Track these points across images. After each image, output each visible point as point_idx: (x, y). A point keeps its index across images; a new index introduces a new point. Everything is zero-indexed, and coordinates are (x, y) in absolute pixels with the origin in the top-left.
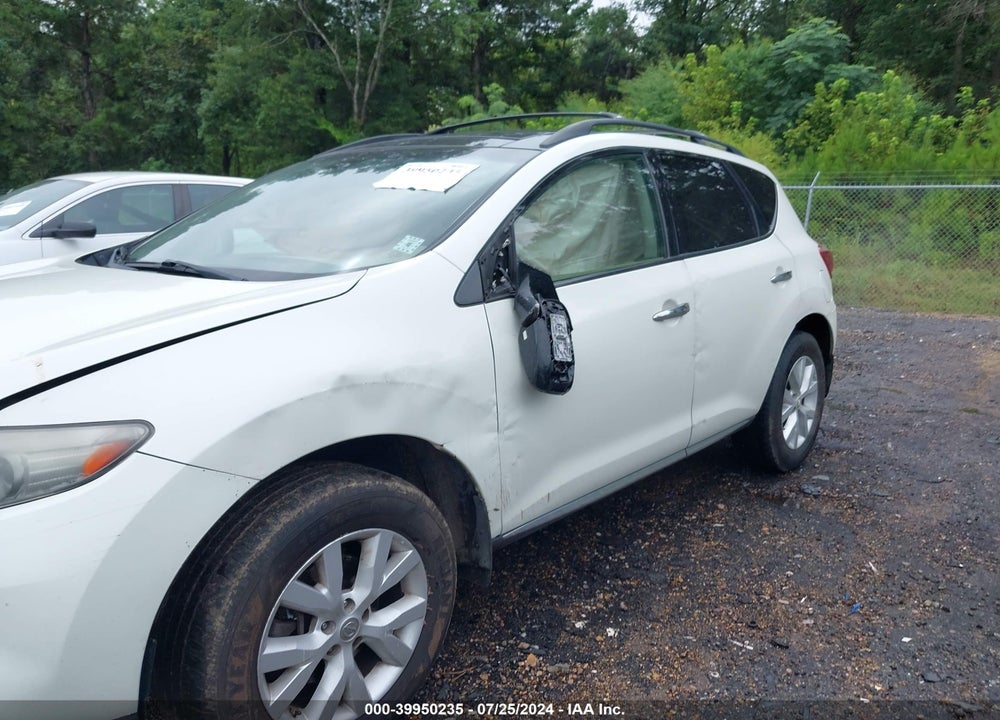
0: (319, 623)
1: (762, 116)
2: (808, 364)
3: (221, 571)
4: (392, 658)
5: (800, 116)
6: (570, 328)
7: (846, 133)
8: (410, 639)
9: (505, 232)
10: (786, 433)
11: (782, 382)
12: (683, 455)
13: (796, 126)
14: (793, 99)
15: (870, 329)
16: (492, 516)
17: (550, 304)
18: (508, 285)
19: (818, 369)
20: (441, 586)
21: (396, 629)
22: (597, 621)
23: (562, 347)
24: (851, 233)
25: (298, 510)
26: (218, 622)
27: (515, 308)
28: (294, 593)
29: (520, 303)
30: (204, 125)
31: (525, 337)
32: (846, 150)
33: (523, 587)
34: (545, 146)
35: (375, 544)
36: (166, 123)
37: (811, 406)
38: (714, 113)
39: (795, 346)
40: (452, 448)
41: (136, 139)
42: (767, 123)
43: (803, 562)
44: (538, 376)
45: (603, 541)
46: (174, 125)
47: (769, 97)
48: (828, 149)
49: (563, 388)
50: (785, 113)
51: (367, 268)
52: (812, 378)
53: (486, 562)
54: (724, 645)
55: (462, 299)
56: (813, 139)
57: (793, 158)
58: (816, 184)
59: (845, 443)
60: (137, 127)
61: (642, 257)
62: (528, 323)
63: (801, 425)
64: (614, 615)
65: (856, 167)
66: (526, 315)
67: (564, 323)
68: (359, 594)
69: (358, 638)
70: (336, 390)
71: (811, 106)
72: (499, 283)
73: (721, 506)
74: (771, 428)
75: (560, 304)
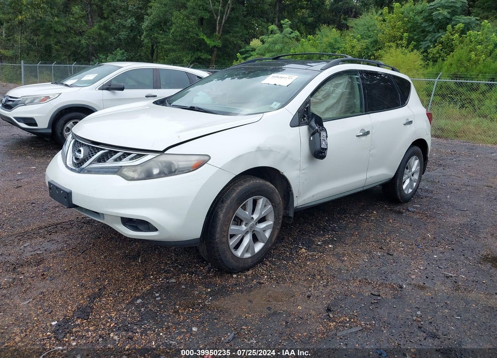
0: (244, 223)
1: (418, 41)
2: (416, 159)
3: (222, 202)
4: (262, 240)
5: (438, 42)
6: (327, 137)
7: (460, 52)
8: (267, 234)
9: (307, 102)
10: (404, 187)
11: (404, 165)
12: (362, 189)
13: (435, 46)
14: (435, 32)
15: (455, 150)
16: (295, 199)
17: (321, 128)
18: (307, 121)
19: (420, 162)
20: (278, 219)
21: (264, 230)
22: (326, 243)
23: (324, 143)
24: (456, 103)
25: (243, 186)
26: (221, 216)
27: (309, 129)
28: (239, 212)
29: (310, 127)
30: (145, 33)
31: (312, 139)
32: (459, 60)
33: (299, 231)
34: (323, 70)
35: (261, 201)
36: (126, 32)
37: (416, 177)
38: (393, 39)
39: (411, 151)
40: (285, 174)
41: (112, 39)
42: (420, 45)
43: (403, 232)
44: (315, 153)
45: (328, 220)
46: (129, 33)
47: (423, 31)
48: (449, 59)
49: (323, 157)
50: (430, 40)
51: (263, 113)
52: (418, 165)
53: (291, 215)
54: (370, 253)
55: (293, 125)
56: (443, 54)
57: (431, 63)
58: (439, 79)
59: (430, 195)
60: (113, 33)
61: (353, 112)
62: (313, 134)
63: (411, 185)
64: (332, 241)
65: (462, 69)
66: (312, 131)
67: (325, 135)
68: (256, 216)
69: (254, 231)
70: (257, 151)
71: (444, 37)
72: (304, 120)
73: (375, 212)
74: (398, 184)
75: (324, 128)
